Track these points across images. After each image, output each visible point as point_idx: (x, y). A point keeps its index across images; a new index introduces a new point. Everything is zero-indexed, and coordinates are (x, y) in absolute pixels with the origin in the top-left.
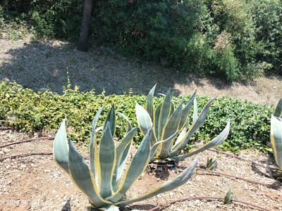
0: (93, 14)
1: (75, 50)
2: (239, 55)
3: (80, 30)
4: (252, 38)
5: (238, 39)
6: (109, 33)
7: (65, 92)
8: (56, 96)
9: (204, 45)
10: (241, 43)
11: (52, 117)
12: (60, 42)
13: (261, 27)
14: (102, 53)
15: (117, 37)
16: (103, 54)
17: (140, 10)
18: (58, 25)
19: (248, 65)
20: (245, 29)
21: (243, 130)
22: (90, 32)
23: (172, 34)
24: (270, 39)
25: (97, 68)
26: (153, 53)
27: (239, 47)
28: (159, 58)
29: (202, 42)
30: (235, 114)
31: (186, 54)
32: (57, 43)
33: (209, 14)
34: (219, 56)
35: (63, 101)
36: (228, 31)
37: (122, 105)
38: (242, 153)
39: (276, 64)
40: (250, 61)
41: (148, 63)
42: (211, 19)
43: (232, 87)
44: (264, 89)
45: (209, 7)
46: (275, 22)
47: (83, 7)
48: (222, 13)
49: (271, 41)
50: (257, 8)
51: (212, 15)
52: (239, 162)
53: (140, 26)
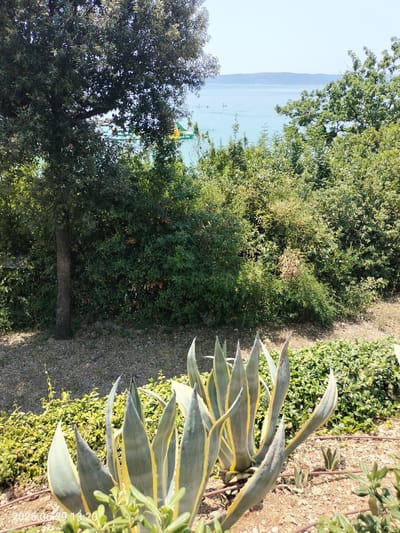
0: (74, 275)
1: (51, 340)
2: (324, 276)
3: (55, 306)
4: (334, 247)
5: (313, 254)
6: (106, 298)
7: (47, 406)
8: (32, 417)
9: (264, 276)
10: (321, 259)
11: (30, 456)
12: (23, 334)
13: (340, 229)
14: (99, 334)
15: (121, 300)
16: (101, 334)
17: (148, 250)
18: (16, 307)
19: (347, 289)
20: (318, 237)
21: (367, 389)
22: (74, 304)
23: (209, 272)
24: (364, 242)
25: (95, 360)
26: (186, 309)
27: (319, 266)
28: (199, 316)
29: (260, 273)
30: (345, 364)
31: (239, 297)
32: (17, 338)
33: (255, 230)
34: (294, 286)
35: (45, 423)
36: (292, 247)
37: (151, 401)
38: (382, 429)
39: (392, 276)
40: (348, 283)
41: (181, 328)
42: (262, 236)
43: (336, 332)
44: (391, 322)
45: (253, 221)
46: (360, 217)
47: (55, 267)
48: (274, 223)
49: (367, 245)
50: (324, 204)
51: (261, 230)
52: (381, 445)
53: (154, 273)
